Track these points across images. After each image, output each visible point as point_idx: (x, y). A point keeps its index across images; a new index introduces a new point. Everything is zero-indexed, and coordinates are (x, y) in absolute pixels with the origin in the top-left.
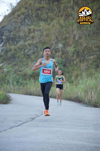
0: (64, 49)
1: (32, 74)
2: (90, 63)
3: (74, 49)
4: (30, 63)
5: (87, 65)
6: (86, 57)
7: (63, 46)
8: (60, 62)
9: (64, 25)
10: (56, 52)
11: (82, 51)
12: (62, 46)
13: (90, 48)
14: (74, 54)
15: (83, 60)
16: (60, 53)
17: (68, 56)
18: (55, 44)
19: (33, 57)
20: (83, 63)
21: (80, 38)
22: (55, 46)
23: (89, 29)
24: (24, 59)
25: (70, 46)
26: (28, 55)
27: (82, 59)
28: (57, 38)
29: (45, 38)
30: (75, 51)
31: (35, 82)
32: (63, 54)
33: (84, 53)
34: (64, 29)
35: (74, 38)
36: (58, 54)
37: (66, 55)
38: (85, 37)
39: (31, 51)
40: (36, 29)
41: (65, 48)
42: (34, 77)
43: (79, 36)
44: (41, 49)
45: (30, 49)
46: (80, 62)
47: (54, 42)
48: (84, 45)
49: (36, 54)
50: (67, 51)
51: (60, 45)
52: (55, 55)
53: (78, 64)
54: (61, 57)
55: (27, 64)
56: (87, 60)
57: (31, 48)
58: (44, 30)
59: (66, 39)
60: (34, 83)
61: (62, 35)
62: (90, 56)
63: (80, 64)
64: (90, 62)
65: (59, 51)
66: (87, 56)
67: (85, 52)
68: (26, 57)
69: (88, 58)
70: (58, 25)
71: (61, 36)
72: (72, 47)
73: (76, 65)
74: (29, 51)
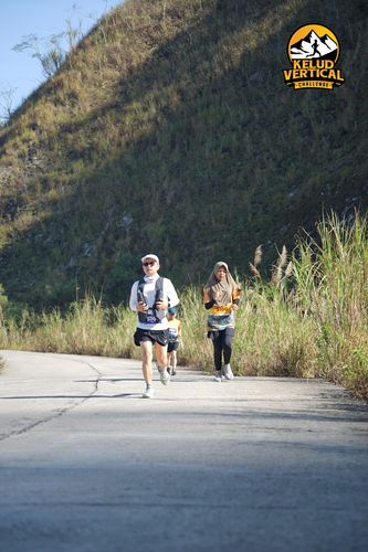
0: (137, 229)
1: (56, 297)
2: (206, 263)
3: (163, 228)
4: (49, 269)
5: (199, 269)
6: (195, 248)
7: (134, 222)
8: (128, 262)
9: (134, 167)
10: (117, 238)
11: (186, 232)
12: (131, 220)
13: (204, 224)
14: (164, 241)
15: (190, 256)
16: (128, 240)
17: (148, 245)
18: (113, 216)
19: (56, 251)
20: (189, 262)
21: (178, 198)
22: (113, 223)
23: (200, 174)
24: (33, 259)
25: (154, 220)
26: (44, 249)
27: (187, 252)
28: (118, 202)
29: (87, 202)
30: (166, 232)
31: (63, 317)
32: (134, 241)
33: (189, 236)
34: (135, 177)
35: (163, 200)
36: (121, 242)
37: (145, 244)
38: (192, 195)
39: (51, 237)
40: (61, 179)
41: (139, 226)
42: (62, 304)
43: (175, 195)
44: (76, 231)
45: (49, 233)
46: (182, 260)
47: (110, 212)
48: (190, 217)
49: (65, 244)
50: (146, 234)
51: (125, 218)
52: (114, 244)
53: (175, 267)
54: (131, 249)
55: (40, 272)
56: (197, 255)
57: (50, 230)
58: (84, 179)
59: (141, 202)
60: (60, 321)
61: (132, 194)
62: (206, 244)
63: (181, 266)
64: (206, 259)
65: (125, 233)
66: (199, 246)
67: (193, 236)
68: (39, 252)
69: (201, 249)
70: (119, 169)
71: (128, 195)
72: (159, 222)
73: (170, 270)
74: (45, 238)
